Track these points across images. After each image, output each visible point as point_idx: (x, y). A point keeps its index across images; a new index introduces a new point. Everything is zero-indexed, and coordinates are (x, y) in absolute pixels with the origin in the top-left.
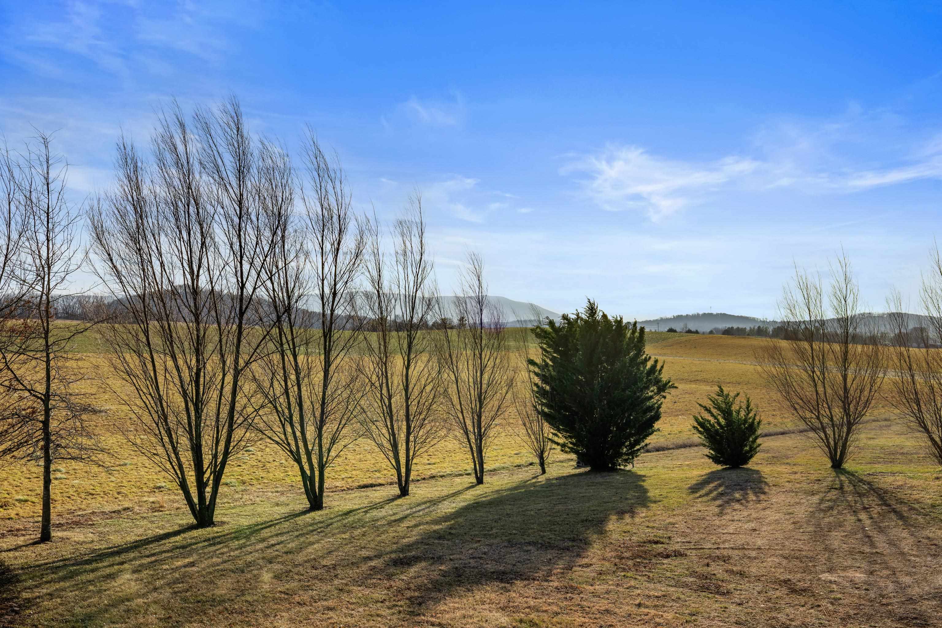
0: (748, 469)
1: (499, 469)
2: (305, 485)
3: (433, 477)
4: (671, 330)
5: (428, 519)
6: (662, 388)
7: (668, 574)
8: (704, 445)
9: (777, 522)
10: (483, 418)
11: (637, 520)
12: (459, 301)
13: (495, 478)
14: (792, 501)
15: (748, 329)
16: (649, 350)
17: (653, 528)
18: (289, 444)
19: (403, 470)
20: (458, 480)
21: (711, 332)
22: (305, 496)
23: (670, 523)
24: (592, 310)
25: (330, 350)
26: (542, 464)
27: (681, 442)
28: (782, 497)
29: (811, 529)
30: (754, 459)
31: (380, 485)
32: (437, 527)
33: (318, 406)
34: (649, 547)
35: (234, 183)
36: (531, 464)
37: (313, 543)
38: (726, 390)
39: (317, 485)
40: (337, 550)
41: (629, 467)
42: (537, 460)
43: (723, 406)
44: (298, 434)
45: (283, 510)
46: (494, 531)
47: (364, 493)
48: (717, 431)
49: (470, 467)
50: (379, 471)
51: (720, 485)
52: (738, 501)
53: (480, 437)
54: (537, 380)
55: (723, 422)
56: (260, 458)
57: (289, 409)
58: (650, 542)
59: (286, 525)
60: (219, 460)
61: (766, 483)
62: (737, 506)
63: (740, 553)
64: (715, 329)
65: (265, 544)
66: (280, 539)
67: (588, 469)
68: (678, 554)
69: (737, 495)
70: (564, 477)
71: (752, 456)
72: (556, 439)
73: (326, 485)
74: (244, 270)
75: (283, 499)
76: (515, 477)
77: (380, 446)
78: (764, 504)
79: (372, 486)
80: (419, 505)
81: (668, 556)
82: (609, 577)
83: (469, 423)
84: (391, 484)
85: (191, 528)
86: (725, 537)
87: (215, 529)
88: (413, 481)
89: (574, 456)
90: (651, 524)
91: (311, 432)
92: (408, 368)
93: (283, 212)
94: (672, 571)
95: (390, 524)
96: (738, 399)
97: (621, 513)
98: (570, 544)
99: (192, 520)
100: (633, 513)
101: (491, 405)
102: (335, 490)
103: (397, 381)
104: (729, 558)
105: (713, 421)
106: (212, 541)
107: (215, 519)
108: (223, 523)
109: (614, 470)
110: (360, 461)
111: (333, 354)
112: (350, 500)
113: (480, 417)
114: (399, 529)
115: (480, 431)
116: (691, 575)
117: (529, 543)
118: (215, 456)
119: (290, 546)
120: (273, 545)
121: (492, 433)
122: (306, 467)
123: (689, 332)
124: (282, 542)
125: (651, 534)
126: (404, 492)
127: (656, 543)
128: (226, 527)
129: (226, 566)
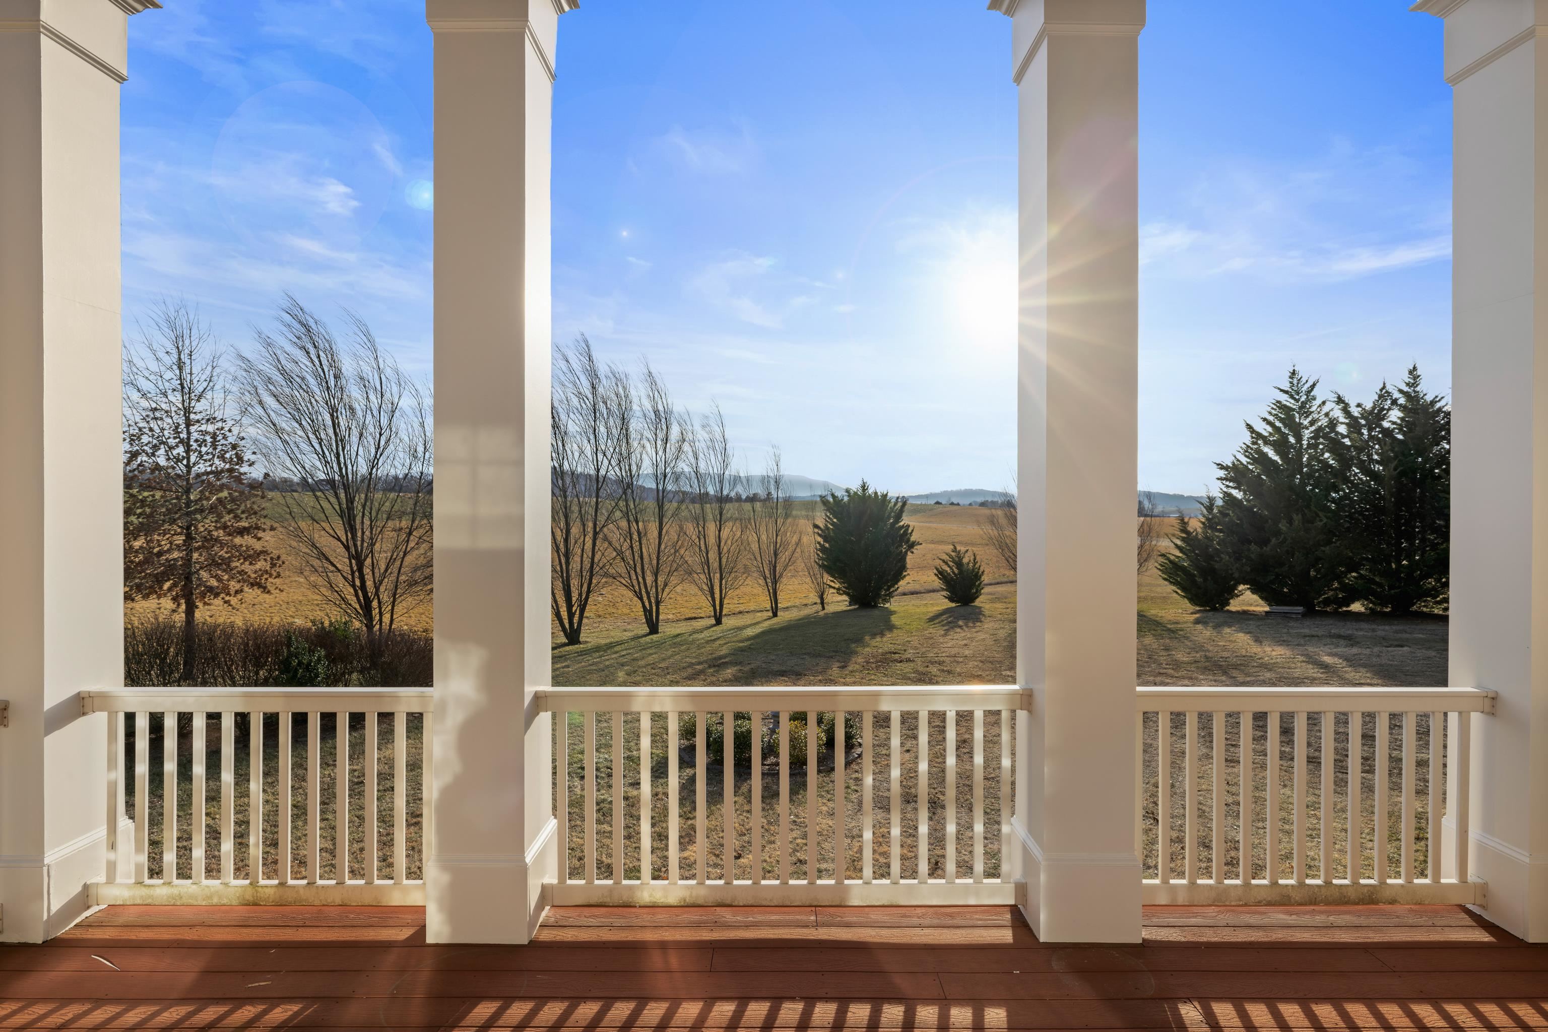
0: (975, 606)
1: (791, 607)
2: (646, 617)
3: (740, 612)
4: (938, 503)
5: (735, 639)
6: (912, 546)
7: (899, 672)
8: (943, 590)
9: (984, 640)
10: (777, 568)
11: (885, 639)
12: (764, 480)
13: (787, 613)
14: (999, 627)
15: (1000, 502)
16: (905, 520)
17: (895, 644)
18: (633, 586)
19: (718, 608)
20: (759, 614)
21: (970, 504)
22: (646, 625)
23: (907, 641)
24: (864, 487)
25: (662, 517)
26: (822, 603)
27: (930, 588)
28: (991, 625)
29: (1005, 644)
30: (978, 600)
31: (701, 618)
32: (741, 645)
33: (654, 557)
34: (888, 656)
35: (590, 396)
36: (815, 603)
37: (652, 654)
38: (958, 548)
39: (654, 614)
40: (669, 658)
41: (887, 605)
42: (819, 601)
43: (957, 559)
44: (641, 579)
45: (629, 634)
46: (781, 646)
47: (689, 623)
48: (952, 578)
49: (768, 606)
50: (700, 609)
51: (950, 617)
52: (960, 627)
53: (775, 582)
54: (820, 539)
55: (956, 571)
56: (611, 599)
57: (634, 561)
58: (890, 653)
59: (633, 643)
60: (584, 597)
61: (984, 615)
62: (958, 630)
63: (952, 659)
64: (974, 502)
65: (618, 655)
66: (629, 651)
67: (857, 607)
68: (909, 660)
69: (960, 623)
70: (837, 612)
71: (977, 597)
72: (832, 584)
73: (661, 617)
74: (599, 459)
75: (629, 627)
76: (801, 612)
77: (701, 589)
78: (978, 629)
79: (695, 618)
80: (730, 630)
81: (901, 662)
82: (857, 673)
83: (767, 572)
84: (709, 617)
85: (564, 645)
86: (943, 650)
87: (581, 646)
88: (725, 615)
89: (845, 597)
90: (893, 642)
91: (649, 579)
92: (720, 531)
93: (625, 416)
94: (901, 670)
95: (708, 642)
96: (967, 555)
97: (873, 636)
98: (834, 654)
99: (565, 640)
100: (882, 634)
101: (783, 558)
102: (667, 621)
103: (712, 540)
104: (944, 662)
105: (948, 569)
106: (582, 653)
107: (581, 640)
108: (586, 642)
109: (875, 606)
110: (687, 601)
111: (665, 520)
112: (678, 627)
113: (775, 567)
114: (714, 645)
115: (775, 578)
116: (914, 673)
117: (805, 654)
118: (580, 595)
119: (636, 655)
120: (623, 655)
121: (784, 580)
122: (647, 604)
123: (952, 504)
124: (630, 653)
125: (892, 648)
126: (719, 622)
127: (895, 653)
128: (589, 645)
129: (592, 668)
